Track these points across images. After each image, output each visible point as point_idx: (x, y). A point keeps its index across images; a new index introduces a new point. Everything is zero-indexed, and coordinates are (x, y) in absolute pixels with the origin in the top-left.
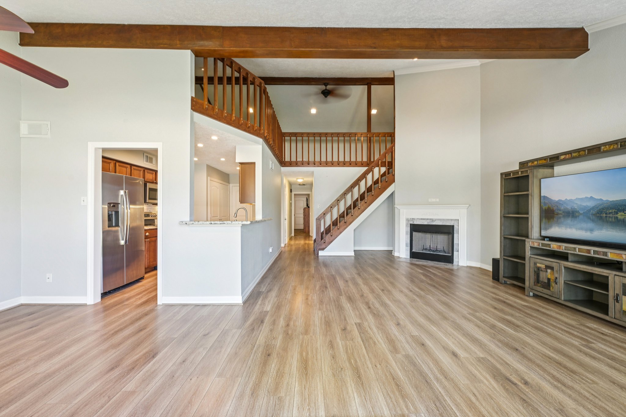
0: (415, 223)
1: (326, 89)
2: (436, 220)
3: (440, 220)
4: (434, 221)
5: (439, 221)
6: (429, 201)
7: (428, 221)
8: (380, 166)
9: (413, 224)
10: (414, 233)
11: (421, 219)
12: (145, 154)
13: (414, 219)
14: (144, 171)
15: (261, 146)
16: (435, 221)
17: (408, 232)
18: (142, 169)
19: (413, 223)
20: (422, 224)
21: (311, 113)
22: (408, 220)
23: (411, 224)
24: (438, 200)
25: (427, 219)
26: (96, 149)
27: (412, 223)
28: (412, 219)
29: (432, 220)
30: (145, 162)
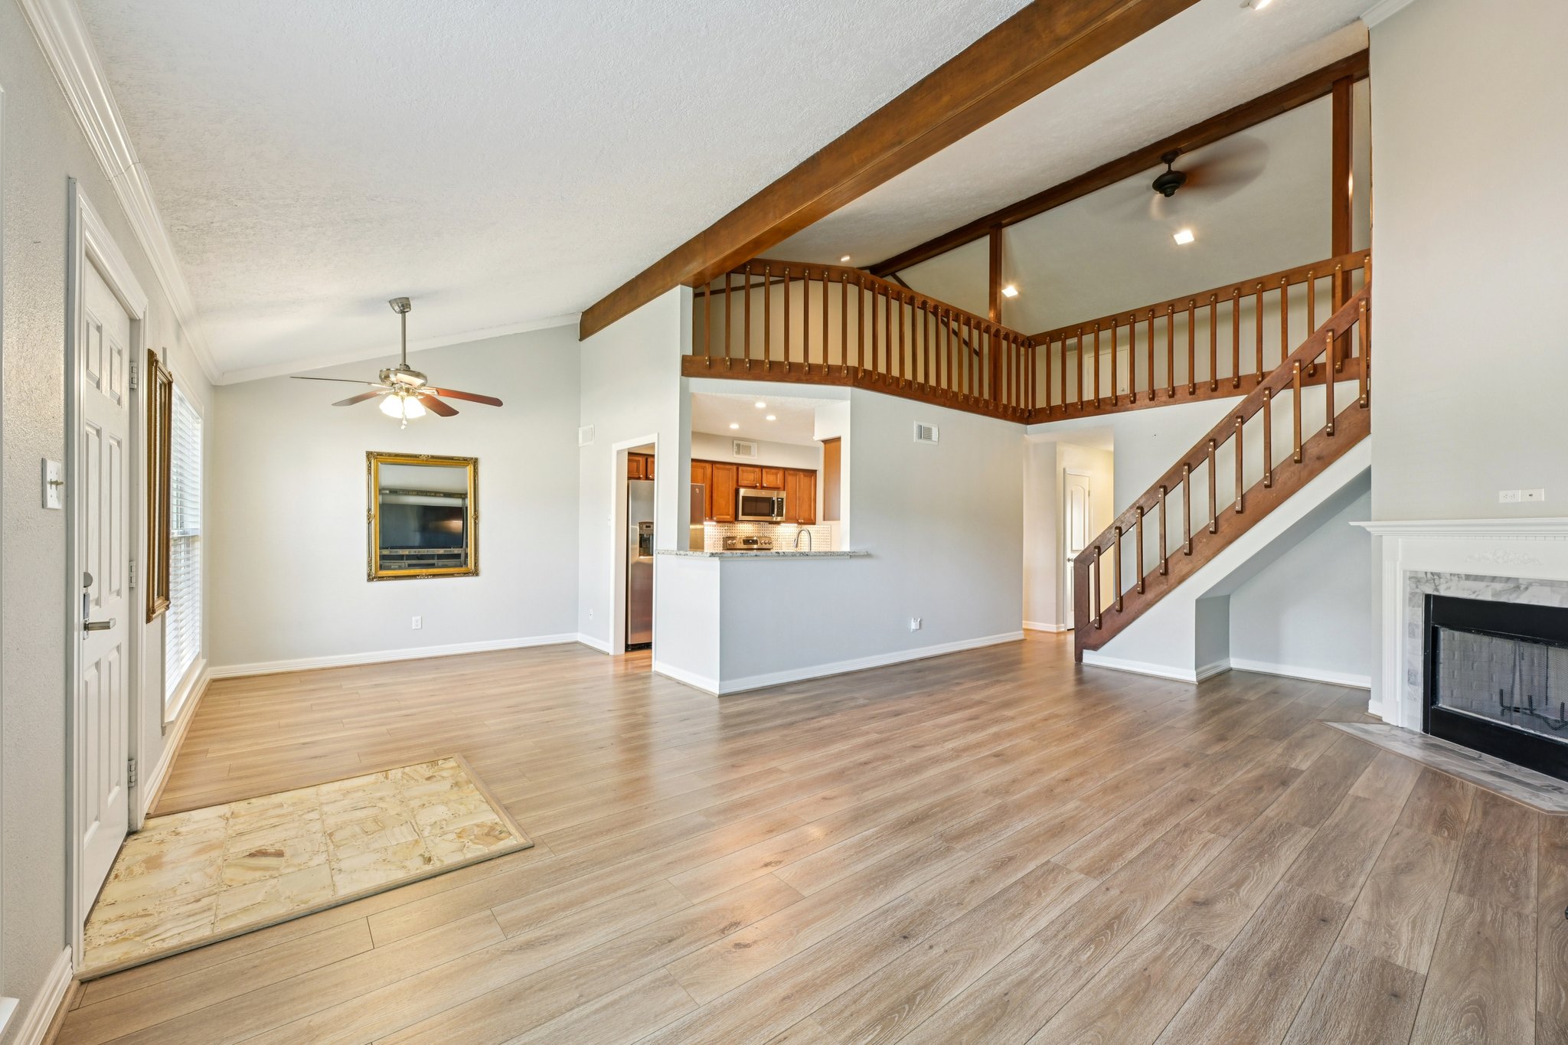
0: (1443, 593)
1: (1170, 172)
2: (1530, 584)
3: (1551, 584)
4: (1523, 587)
5: (1547, 589)
6: (1502, 500)
7: (1498, 586)
8: (1297, 382)
9: (1435, 596)
10: (1444, 634)
11: (1468, 577)
12: (735, 442)
13: (1439, 575)
14: (738, 469)
15: (849, 402)
16: (1527, 588)
17: (1417, 626)
18: (735, 467)
19: (1436, 593)
20: (1473, 597)
21: (1179, 243)
22: (1415, 579)
23: (1428, 597)
24: (1541, 495)
25: (1494, 579)
26: (619, 452)
27: (1430, 591)
28: (1429, 576)
29: (1516, 585)
30: (735, 455)
